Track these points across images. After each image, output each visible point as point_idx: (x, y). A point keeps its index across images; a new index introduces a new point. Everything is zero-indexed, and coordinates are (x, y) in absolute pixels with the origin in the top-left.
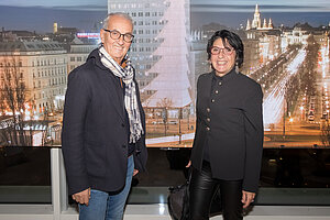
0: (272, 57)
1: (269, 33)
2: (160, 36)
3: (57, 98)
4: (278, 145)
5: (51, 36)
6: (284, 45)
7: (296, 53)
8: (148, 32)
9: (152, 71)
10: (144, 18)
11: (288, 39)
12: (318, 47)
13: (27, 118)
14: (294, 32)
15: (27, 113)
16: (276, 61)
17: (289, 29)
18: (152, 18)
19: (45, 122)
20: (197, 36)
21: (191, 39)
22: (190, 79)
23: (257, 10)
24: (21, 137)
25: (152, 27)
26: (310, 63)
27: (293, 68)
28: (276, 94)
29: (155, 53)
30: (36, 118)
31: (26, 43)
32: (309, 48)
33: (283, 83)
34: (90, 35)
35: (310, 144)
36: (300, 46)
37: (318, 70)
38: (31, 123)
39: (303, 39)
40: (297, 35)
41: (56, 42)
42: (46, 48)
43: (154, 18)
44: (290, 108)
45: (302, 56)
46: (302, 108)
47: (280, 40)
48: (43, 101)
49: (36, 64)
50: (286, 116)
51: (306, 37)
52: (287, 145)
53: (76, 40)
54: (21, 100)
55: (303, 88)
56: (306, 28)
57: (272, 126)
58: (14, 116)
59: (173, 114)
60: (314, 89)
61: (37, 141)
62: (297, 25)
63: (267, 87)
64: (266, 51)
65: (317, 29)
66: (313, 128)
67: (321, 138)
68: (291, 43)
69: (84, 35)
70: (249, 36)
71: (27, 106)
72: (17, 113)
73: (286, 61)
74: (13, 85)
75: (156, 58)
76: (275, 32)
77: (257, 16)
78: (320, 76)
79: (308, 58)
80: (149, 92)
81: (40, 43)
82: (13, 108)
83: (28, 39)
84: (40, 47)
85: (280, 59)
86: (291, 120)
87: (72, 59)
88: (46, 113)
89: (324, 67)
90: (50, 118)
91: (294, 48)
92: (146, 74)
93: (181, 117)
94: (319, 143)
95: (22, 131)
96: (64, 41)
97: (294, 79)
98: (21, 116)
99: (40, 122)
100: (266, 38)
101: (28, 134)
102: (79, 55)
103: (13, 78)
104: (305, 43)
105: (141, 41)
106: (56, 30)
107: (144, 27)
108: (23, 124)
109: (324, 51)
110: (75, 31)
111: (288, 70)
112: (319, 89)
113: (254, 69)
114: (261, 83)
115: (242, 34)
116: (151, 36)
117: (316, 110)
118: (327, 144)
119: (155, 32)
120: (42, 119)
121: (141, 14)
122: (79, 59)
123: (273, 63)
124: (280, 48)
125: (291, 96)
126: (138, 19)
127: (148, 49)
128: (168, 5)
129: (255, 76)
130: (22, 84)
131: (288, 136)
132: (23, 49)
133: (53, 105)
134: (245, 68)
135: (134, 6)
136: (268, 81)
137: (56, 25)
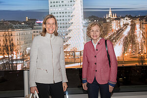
0: (117, 29)
1: (116, 19)
2: (71, 21)
3: (28, 49)
4: (121, 65)
5: (25, 22)
6: (122, 24)
7: (126, 27)
8: (66, 20)
9: (68, 36)
10: (64, 14)
11: (123, 22)
12: (135, 24)
13: (14, 58)
14: (125, 19)
15: (15, 56)
16: (119, 30)
17: (123, 18)
18: (67, 14)
19: (23, 60)
20: (86, 21)
21: (84, 22)
22: (84, 39)
23: (110, 10)
24: (12, 66)
25: (68, 18)
26: (133, 31)
28: (119, 44)
29: (69, 29)
30: (19, 58)
31: (14, 26)
32: (131, 25)
33: (122, 40)
34: (42, 22)
35: (134, 64)
36: (128, 24)
37: (136, 34)
38: (16, 60)
39: (129, 21)
40: (127, 20)
41: (27, 25)
42: (23, 27)
43: (69, 14)
44: (125, 50)
45: (129, 28)
46: (130, 50)
47: (120, 22)
48: (22, 50)
49: (18, 34)
50: (124, 53)
52: (125, 65)
53: (36, 24)
54: (12, 50)
55: (130, 41)
56: (130, 17)
57: (118, 57)
58: (9, 57)
59: (77, 54)
60: (135, 42)
61: (19, 68)
62: (126, 16)
63: (115, 41)
64: (115, 26)
65: (134, 17)
66: (135, 58)
67: (138, 62)
68: (125, 23)
69: (39, 22)
70: (108, 21)
71: (14, 52)
72: (10, 56)
73: (123, 30)
74: (8, 44)
75: (70, 31)
76: (118, 19)
77: (110, 12)
78: (137, 37)
79: (131, 29)
80: (67, 45)
81: (20, 25)
82: (8, 54)
83: (15, 24)
84: (20, 28)
85: (120, 30)
86: (126, 55)
87: (34, 32)
88: (23, 55)
89: (138, 33)
90: (25, 58)
91: (126, 25)
92: (66, 37)
93: (81, 55)
94: (138, 64)
95: (12, 64)
96: (31, 24)
97: (126, 38)
98: (12, 57)
99: (20, 60)
100: (114, 21)
101: (15, 65)
102: (37, 30)
103: (8, 41)
104: (130, 23)
105: (63, 24)
106: (27, 20)
107: (64, 18)
108: (13, 60)
109: (138, 26)
110: (36, 20)
111: (124, 34)
112: (137, 42)
113: (110, 34)
114: (113, 40)
115: (105, 20)
116: (67, 22)
117: (136, 50)
118: (141, 64)
119: (69, 20)
120: (21, 58)
121: (63, 13)
122: (37, 32)
123: (118, 31)
124: (120, 25)
125: (126, 45)
126: (62, 15)
127: (67, 27)
128: (74, 9)
129: (110, 37)
130: (12, 43)
131: (125, 61)
132: (13, 28)
133: (26, 52)
134: (106, 34)
135: (60, 9)
136: (116, 39)
137: (27, 18)
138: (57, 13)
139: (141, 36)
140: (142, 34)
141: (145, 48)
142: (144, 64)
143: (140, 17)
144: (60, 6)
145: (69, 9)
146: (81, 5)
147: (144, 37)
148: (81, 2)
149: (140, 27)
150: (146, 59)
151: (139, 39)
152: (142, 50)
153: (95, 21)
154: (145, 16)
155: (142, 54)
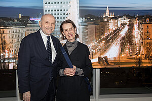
0: (114, 29)
1: (113, 18)
4: (118, 66)
5: (18, 19)
6: (119, 24)
7: (124, 27)
8: (61, 18)
10: (59, 12)
11: (121, 21)
12: (133, 24)
13: (6, 57)
14: (123, 18)
15: (7, 54)
17: (121, 17)
19: (15, 58)
20: (82, 20)
21: (80, 21)
24: (4, 65)
25: (63, 16)
26: (130, 31)
27: (123, 33)
28: (116, 44)
30: (11, 56)
31: (6, 23)
32: (129, 25)
33: (119, 39)
34: (36, 19)
35: (131, 66)
36: (126, 24)
37: (133, 34)
38: (8, 59)
39: (127, 21)
40: (125, 19)
41: (20, 23)
42: (15, 25)
43: (64, 12)
44: (122, 50)
45: (127, 28)
46: (127, 50)
47: (117, 22)
48: (14, 49)
49: (11, 32)
50: (120, 54)
51: (128, 20)
52: (121, 66)
53: (29, 22)
54: (4, 49)
55: (127, 41)
56: (128, 16)
57: (115, 58)
60: (132, 42)
61: (11, 67)
63: (112, 42)
64: (112, 26)
65: (132, 17)
67: (135, 63)
68: (122, 23)
69: (33, 19)
70: (105, 20)
71: (6, 51)
72: (2, 54)
73: (120, 30)
76: (115, 18)
77: (107, 11)
78: (134, 37)
79: (129, 29)
81: (13, 23)
83: (7, 21)
84: (13, 25)
85: (117, 29)
86: (123, 55)
87: (28, 30)
88: (15, 54)
89: (136, 33)
90: (17, 56)
91: (123, 25)
94: (135, 65)
95: (4, 62)
96: (24, 22)
97: (124, 38)
98: (4, 56)
99: (13, 58)
101: (7, 64)
102: (30, 28)
104: (128, 23)
105: (58, 22)
106: (20, 17)
107: (59, 16)
108: (4, 59)
109: (136, 26)
110: (29, 17)
111: (121, 34)
112: (134, 42)
113: (107, 34)
114: (110, 40)
115: (102, 19)
116: (62, 20)
117: (133, 51)
118: (138, 66)
119: (64, 18)
121: (58, 10)
122: (31, 30)
123: (115, 31)
124: (117, 25)
125: (123, 46)
126: (57, 12)
128: (70, 6)
129: (107, 37)
130: (4, 41)
131: (122, 63)
132: (5, 26)
134: (103, 34)
135: (55, 7)
136: (113, 39)
137: (20, 15)
138: (52, 11)
139: (139, 37)
140: (140, 35)
141: (143, 49)
142: (141, 65)
143: (139, 17)
144: (55, 3)
145: (64, 6)
146: (77, 3)
147: (142, 38)
149: (138, 27)
150: (143, 61)
151: (137, 40)
152: (139, 51)
153: (92, 20)
154: (143, 16)
155: (139, 56)
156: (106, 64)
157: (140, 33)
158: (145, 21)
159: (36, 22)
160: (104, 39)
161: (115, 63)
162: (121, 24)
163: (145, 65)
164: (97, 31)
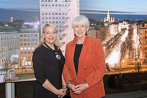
0: (115, 34)
1: (114, 23)
2: (66, 24)
3: (13, 56)
4: (118, 73)
5: (9, 24)
6: (120, 29)
7: (124, 32)
8: (60, 22)
9: (62, 41)
10: (58, 16)
11: (121, 26)
12: (133, 29)
14: (123, 23)
16: (117, 35)
17: (121, 22)
19: (6, 70)
23: (108, 13)
25: (62, 20)
26: (130, 36)
27: (123, 38)
28: (117, 50)
29: (64, 33)
32: (129, 30)
33: (120, 45)
34: (31, 24)
35: (131, 71)
36: (126, 29)
37: (133, 39)
39: (127, 26)
40: (125, 24)
42: (6, 30)
43: (63, 16)
44: (122, 56)
45: (127, 33)
46: (127, 56)
47: (118, 27)
48: (5, 58)
50: (121, 60)
51: (128, 25)
52: (122, 72)
53: (23, 26)
55: (127, 47)
56: (128, 21)
57: (116, 64)
60: (132, 48)
62: (124, 20)
63: (113, 47)
64: (113, 31)
65: (132, 22)
66: (132, 64)
67: (135, 68)
69: (28, 23)
70: (106, 25)
73: (121, 36)
75: (64, 35)
76: (116, 23)
77: (108, 16)
78: (134, 42)
79: (129, 34)
81: (3, 27)
84: (3, 30)
85: (118, 35)
86: (123, 61)
87: (21, 36)
88: (6, 65)
89: (135, 38)
90: (9, 67)
91: (124, 30)
94: (134, 71)
96: (17, 26)
97: (124, 43)
99: (3, 70)
100: (112, 26)
102: (24, 34)
104: (128, 28)
106: (12, 21)
107: (58, 20)
109: (135, 31)
111: (121, 39)
112: (134, 47)
113: (108, 39)
114: (111, 45)
115: (103, 24)
116: (62, 24)
117: (133, 56)
118: (137, 71)
119: (63, 22)
120: (4, 68)
121: (57, 14)
122: (25, 36)
123: (115, 36)
124: (118, 30)
125: (123, 51)
126: (55, 16)
127: (60, 31)
128: (70, 10)
129: (108, 43)
131: (122, 69)
133: (10, 60)
134: (104, 39)
135: (53, 10)
136: (114, 45)
137: (12, 18)
138: (50, 14)
139: (138, 42)
140: (139, 40)
141: (141, 54)
142: (140, 70)
143: (138, 22)
144: (53, 5)
145: (63, 10)
146: (77, 6)
147: (140, 43)
148: (77, 2)
149: (138, 33)
150: (142, 66)
151: (136, 45)
152: (139, 56)
153: (92, 24)
154: (142, 21)
155: (138, 61)
156: (107, 71)
157: (139, 38)
158: (143, 26)
159: (31, 27)
160: (105, 45)
161: (115, 69)
162: (122, 29)
163: (143, 70)
164: (98, 36)
